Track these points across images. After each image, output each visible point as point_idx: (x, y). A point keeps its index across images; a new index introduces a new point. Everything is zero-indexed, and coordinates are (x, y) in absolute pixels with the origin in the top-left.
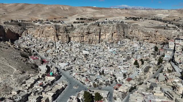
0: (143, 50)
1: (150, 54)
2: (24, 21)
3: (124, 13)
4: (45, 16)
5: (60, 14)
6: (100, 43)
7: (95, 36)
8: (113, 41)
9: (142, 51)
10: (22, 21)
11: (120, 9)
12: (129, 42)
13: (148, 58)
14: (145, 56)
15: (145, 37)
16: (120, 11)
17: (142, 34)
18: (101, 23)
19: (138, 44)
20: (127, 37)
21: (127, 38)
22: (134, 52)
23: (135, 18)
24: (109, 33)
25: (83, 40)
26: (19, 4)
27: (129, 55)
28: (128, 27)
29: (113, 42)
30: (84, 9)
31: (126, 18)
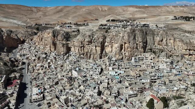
0: (176, 75)
1: (189, 86)
2: (48, 24)
3: (178, 11)
4: (77, 18)
5: (94, 15)
6: (103, 59)
7: (95, 47)
8: (121, 57)
9: (172, 78)
10: (46, 24)
11: (172, 6)
12: (152, 59)
13: (183, 92)
14: (176, 89)
15: (186, 50)
16: (173, 9)
17: (180, 45)
18: (113, 27)
19: (169, 64)
20: (151, 49)
21: (152, 52)
22: (156, 79)
23: (188, 17)
24: (118, 44)
25: (83, 52)
26: (59, 7)
27: (143, 84)
28: (156, 33)
29: (122, 59)
30: (125, 9)
31: (175, 18)
